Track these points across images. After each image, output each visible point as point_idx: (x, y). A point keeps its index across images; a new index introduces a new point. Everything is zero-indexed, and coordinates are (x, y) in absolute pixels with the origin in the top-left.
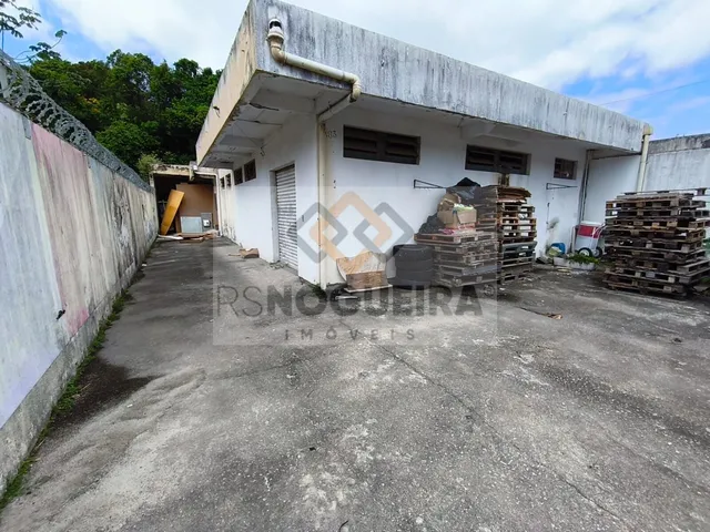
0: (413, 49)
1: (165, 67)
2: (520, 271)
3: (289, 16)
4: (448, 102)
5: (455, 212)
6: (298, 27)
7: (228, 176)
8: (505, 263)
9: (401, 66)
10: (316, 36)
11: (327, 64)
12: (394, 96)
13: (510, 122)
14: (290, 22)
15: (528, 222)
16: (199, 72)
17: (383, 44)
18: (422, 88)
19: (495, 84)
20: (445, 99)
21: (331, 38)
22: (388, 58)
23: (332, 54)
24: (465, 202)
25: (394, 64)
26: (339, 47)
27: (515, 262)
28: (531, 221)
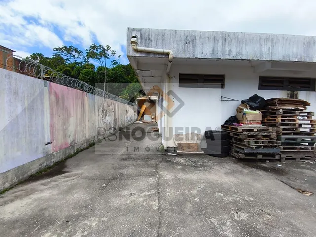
0: (204, 32)
2: (302, 155)
3: (141, 33)
4: (229, 54)
5: (244, 114)
6: (144, 36)
8: (284, 148)
9: (197, 42)
10: (153, 38)
11: (157, 48)
12: (193, 56)
13: (282, 59)
14: (141, 35)
15: (309, 122)
17: (187, 34)
18: (211, 50)
19: (266, 40)
20: (227, 53)
21: (160, 37)
22: (190, 39)
23: (160, 43)
24: (252, 108)
25: (193, 41)
26: (163, 40)
27: (296, 148)
28: (311, 121)
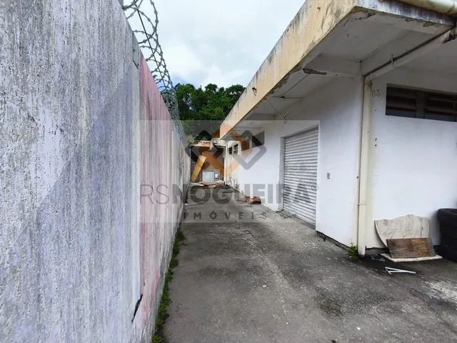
1: (200, 89)
7: (236, 146)
16: (217, 90)
